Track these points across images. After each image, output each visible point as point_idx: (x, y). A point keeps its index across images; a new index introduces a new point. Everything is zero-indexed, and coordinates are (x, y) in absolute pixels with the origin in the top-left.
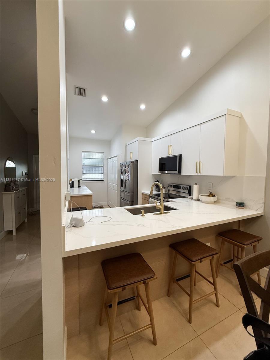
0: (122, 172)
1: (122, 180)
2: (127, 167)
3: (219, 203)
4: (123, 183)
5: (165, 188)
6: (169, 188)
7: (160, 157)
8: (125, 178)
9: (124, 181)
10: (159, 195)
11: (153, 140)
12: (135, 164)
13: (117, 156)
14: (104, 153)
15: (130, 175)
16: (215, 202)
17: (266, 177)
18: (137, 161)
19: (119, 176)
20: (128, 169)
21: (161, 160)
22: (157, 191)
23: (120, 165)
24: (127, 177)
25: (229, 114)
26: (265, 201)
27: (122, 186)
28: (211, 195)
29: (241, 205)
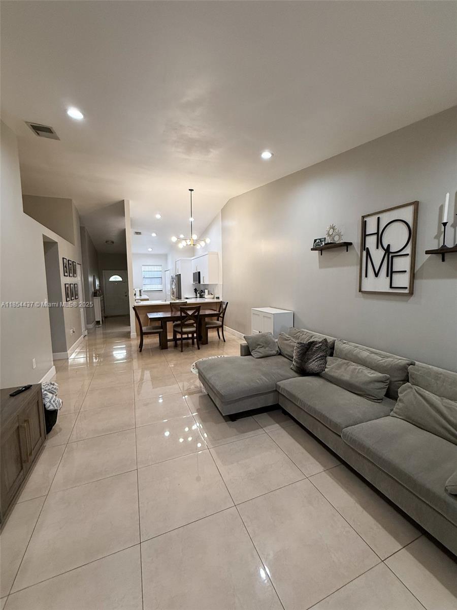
2: (174, 279)
8: (173, 287)
11: (192, 259)
12: (179, 277)
17: (223, 285)
18: (180, 275)
20: (175, 281)
21: (194, 274)
23: (171, 277)
25: (210, 253)
26: (223, 294)
29: (218, 298)
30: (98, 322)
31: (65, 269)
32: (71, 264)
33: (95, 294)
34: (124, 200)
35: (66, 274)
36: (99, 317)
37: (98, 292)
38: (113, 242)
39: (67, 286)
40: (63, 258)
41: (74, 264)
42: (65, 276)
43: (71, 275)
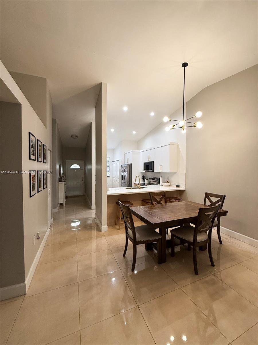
0: (122, 171)
1: (122, 176)
2: (125, 168)
3: (171, 186)
4: (123, 178)
5: (148, 180)
6: (150, 180)
7: (144, 162)
8: (124, 174)
9: (123, 177)
10: (145, 184)
11: (141, 151)
12: (130, 165)
13: (119, 160)
14: (109, 157)
15: (127, 173)
16: (169, 186)
17: (186, 173)
18: (131, 164)
19: (120, 173)
20: (126, 169)
22: (143, 182)
23: (121, 166)
24: (126, 174)
25: (171, 144)
26: (186, 183)
27: (122, 179)
28: (168, 182)
29: (178, 186)
30: (62, 204)
31: (32, 150)
32: (40, 146)
33: (60, 180)
34: (101, 83)
35: (32, 157)
36: (62, 200)
37: (63, 178)
38: (77, 137)
39: (33, 173)
40: (30, 133)
41: (45, 147)
42: (30, 159)
43: (40, 160)
